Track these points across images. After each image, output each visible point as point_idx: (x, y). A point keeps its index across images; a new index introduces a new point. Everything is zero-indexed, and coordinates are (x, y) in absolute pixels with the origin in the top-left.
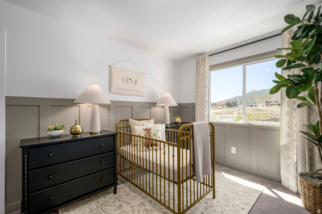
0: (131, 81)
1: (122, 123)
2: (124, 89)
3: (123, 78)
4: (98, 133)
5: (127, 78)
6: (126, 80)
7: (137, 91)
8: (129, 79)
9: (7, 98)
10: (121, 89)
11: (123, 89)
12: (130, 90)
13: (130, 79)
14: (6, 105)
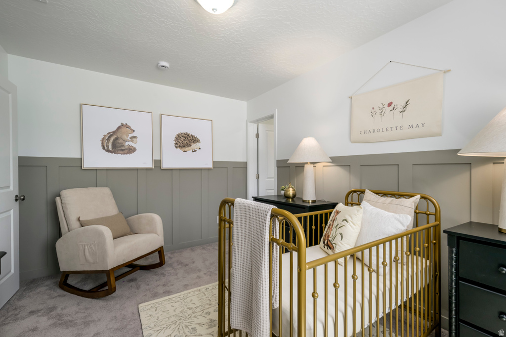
0: (391, 108)
1: (355, 195)
2: (374, 131)
3: (373, 108)
4: (309, 202)
5: (381, 106)
6: (378, 111)
7: (411, 126)
8: (386, 106)
9: (278, 161)
10: (367, 132)
11: (372, 131)
12: (390, 129)
13: (390, 105)
14: (277, 167)
